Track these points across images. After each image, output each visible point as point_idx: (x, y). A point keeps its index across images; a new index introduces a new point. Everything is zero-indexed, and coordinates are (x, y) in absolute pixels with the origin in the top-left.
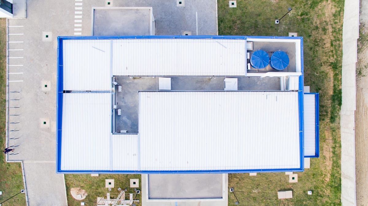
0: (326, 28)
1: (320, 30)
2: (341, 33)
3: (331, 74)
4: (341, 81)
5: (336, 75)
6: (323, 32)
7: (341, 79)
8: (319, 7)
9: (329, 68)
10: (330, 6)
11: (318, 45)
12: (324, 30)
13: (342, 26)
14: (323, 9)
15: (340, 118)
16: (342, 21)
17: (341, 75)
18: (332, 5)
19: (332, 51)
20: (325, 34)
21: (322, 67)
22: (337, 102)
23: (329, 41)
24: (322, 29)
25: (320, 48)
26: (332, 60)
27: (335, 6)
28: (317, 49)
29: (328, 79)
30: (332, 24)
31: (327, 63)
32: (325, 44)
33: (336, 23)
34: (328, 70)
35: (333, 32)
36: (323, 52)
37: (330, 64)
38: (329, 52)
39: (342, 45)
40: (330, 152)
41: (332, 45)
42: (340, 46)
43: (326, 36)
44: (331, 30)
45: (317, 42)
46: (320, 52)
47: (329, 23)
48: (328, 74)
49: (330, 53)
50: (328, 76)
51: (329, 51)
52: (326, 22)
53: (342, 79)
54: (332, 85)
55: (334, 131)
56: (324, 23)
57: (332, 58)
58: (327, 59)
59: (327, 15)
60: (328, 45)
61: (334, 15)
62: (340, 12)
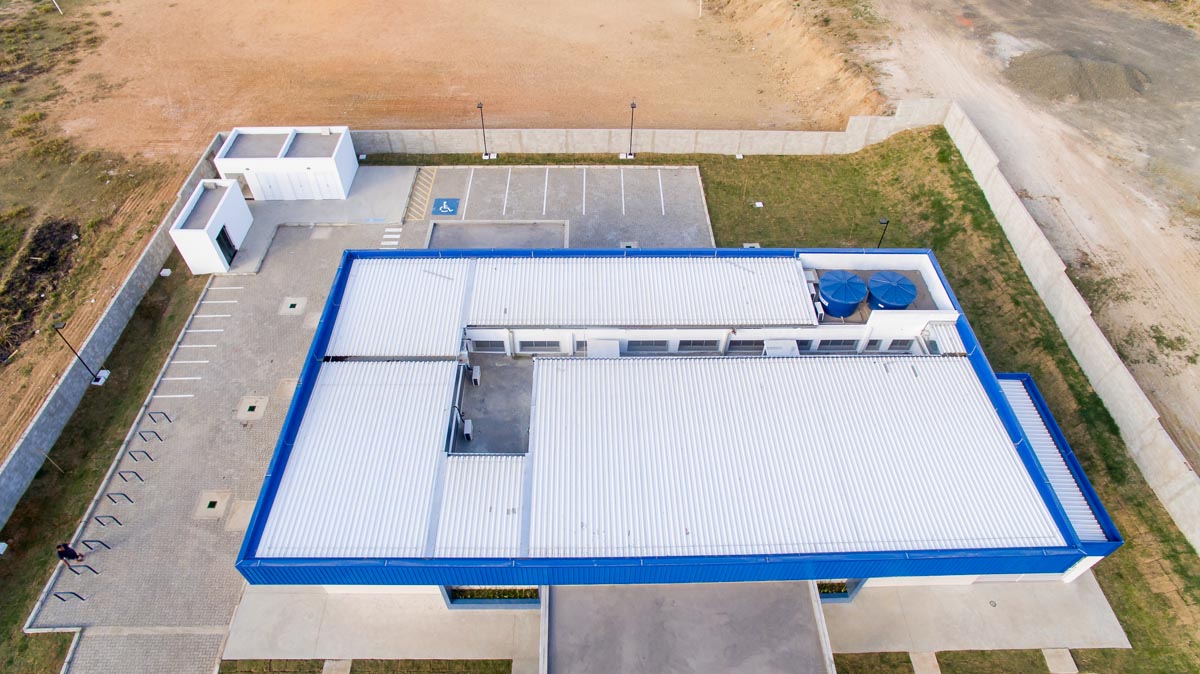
0: (986, 277)
1: (976, 283)
2: (1026, 280)
3: (1049, 363)
4: (1083, 375)
5: (1061, 363)
6: (986, 287)
7: (1080, 369)
8: (953, 246)
9: (1036, 351)
10: (975, 238)
11: (984, 313)
12: (984, 281)
13: (1021, 268)
14: (963, 246)
15: (1135, 467)
16: (1016, 259)
17: (1076, 361)
18: (979, 236)
19: (1024, 315)
20: (991, 289)
21: (1018, 355)
22: (1101, 427)
23: (1006, 298)
24: (979, 281)
25: (994, 318)
26: (1034, 333)
27: (986, 236)
28: (988, 322)
29: (1047, 376)
30: (997, 268)
31: (1026, 343)
32: (1000, 308)
33: (1003, 264)
34: (1036, 359)
35: (1005, 280)
36: (1004, 324)
37: (1033, 342)
38: (1019, 319)
39: (1041, 301)
40: (1167, 573)
41: (1017, 303)
42: (1038, 304)
43: (994, 292)
44: (999, 278)
45: (979, 308)
46: (997, 325)
47: (990, 267)
48: (1041, 367)
49: (1021, 320)
50: (1043, 371)
51: (1017, 316)
52: (980, 267)
53: (1083, 369)
54: (1064, 387)
55: (1139, 505)
56: (979, 270)
57: (1031, 330)
58: (1023, 336)
59: (976, 255)
60: (1009, 306)
61: (992, 252)
62: (1001, 245)
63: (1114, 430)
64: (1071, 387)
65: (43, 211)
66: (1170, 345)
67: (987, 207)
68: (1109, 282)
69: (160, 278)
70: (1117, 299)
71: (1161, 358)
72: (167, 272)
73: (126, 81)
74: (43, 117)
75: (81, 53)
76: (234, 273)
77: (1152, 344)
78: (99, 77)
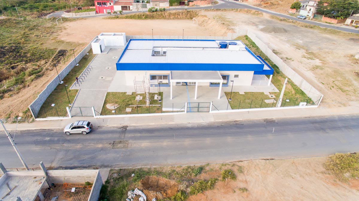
15: (281, 72)
27: (255, 48)
55: (282, 76)
61: (256, 50)
62: (258, 49)
63: (278, 68)
64: (270, 64)
65: (59, 48)
66: (289, 59)
67: (255, 44)
68: (278, 52)
69: (86, 55)
70: (280, 54)
71: (287, 61)
72: (88, 54)
73: (73, 34)
74: (57, 38)
75: (63, 30)
76: (102, 54)
77: (286, 59)
78: (68, 33)
